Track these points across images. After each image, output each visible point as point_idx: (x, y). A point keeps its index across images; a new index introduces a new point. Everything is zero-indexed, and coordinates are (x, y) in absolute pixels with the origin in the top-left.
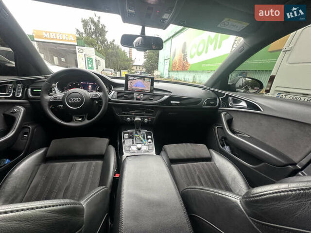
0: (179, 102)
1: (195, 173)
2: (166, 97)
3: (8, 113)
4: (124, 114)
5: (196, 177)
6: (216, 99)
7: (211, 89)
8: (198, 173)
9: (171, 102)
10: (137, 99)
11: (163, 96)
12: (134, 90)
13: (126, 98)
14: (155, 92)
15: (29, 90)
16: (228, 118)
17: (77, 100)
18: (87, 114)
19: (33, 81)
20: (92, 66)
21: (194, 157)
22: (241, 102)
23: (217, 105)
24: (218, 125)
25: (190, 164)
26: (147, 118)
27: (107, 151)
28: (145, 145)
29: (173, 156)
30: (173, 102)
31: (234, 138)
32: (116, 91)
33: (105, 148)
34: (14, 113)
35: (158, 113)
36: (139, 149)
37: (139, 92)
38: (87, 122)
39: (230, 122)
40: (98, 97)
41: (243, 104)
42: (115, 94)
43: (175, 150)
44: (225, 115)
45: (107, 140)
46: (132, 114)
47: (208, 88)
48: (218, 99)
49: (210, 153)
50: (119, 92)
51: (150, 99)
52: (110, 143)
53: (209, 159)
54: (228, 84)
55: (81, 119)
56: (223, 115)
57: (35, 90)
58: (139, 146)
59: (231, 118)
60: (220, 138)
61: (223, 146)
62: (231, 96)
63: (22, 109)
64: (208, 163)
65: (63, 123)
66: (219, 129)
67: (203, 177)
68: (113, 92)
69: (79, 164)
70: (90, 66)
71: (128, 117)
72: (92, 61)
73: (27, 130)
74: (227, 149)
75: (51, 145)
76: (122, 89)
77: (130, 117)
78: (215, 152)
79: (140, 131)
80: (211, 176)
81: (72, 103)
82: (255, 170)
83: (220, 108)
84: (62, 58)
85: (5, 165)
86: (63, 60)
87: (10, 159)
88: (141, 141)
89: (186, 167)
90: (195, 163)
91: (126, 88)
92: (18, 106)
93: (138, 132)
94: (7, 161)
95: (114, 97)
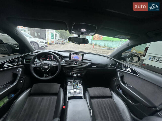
0: (96, 66)
1: (103, 105)
2: (89, 64)
3: (14, 72)
4: (68, 71)
5: (103, 108)
6: (115, 64)
7: (113, 59)
8: (104, 105)
9: (92, 66)
10: (75, 64)
11: (88, 63)
12: (73, 60)
13: (70, 64)
14: (84, 61)
15: (25, 60)
16: (121, 75)
17: (46, 67)
18: (51, 73)
19: (26, 56)
20: (53, 37)
21: (103, 96)
22: (128, 68)
23: (116, 68)
24: (116, 78)
25: (100, 100)
26: (79, 74)
27: (59, 91)
28: (78, 89)
29: (92, 95)
30: (93, 66)
31: (124, 87)
32: (65, 60)
33: (59, 89)
34: (17, 72)
35: (85, 71)
36: (75, 92)
37: (76, 61)
38: (51, 77)
39: (122, 77)
40: (56, 65)
41: (129, 70)
42: (64, 62)
43: (93, 91)
44: (120, 73)
45: (59, 85)
46: (72, 72)
47: (111, 58)
48: (116, 65)
49: (111, 94)
50: (66, 61)
51: (81, 65)
52: (61, 87)
53: (111, 97)
54: (122, 56)
55: (47, 76)
56: (119, 73)
57: (27, 60)
58: (75, 90)
59: (123, 75)
60: (117, 84)
61: (118, 89)
62: (123, 64)
63: (21, 70)
64: (110, 99)
65: (39, 78)
66: (116, 80)
67: (107, 108)
68: (63, 61)
69: (46, 98)
70: (52, 37)
71: (70, 73)
72: (53, 35)
73: (22, 79)
74: (120, 91)
75: (33, 87)
76: (68, 59)
77: (71, 73)
78: (114, 93)
79: (76, 81)
80: (111, 108)
81: (44, 68)
82: (135, 106)
83: (117, 69)
84: (39, 33)
85: (12, 97)
86: (39, 34)
87: (14, 94)
88: (76, 87)
89: (98, 101)
90: (103, 99)
91: (70, 59)
92: (19, 69)
93: (75, 82)
94: (13, 95)
95: (64, 63)
